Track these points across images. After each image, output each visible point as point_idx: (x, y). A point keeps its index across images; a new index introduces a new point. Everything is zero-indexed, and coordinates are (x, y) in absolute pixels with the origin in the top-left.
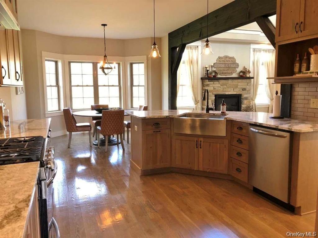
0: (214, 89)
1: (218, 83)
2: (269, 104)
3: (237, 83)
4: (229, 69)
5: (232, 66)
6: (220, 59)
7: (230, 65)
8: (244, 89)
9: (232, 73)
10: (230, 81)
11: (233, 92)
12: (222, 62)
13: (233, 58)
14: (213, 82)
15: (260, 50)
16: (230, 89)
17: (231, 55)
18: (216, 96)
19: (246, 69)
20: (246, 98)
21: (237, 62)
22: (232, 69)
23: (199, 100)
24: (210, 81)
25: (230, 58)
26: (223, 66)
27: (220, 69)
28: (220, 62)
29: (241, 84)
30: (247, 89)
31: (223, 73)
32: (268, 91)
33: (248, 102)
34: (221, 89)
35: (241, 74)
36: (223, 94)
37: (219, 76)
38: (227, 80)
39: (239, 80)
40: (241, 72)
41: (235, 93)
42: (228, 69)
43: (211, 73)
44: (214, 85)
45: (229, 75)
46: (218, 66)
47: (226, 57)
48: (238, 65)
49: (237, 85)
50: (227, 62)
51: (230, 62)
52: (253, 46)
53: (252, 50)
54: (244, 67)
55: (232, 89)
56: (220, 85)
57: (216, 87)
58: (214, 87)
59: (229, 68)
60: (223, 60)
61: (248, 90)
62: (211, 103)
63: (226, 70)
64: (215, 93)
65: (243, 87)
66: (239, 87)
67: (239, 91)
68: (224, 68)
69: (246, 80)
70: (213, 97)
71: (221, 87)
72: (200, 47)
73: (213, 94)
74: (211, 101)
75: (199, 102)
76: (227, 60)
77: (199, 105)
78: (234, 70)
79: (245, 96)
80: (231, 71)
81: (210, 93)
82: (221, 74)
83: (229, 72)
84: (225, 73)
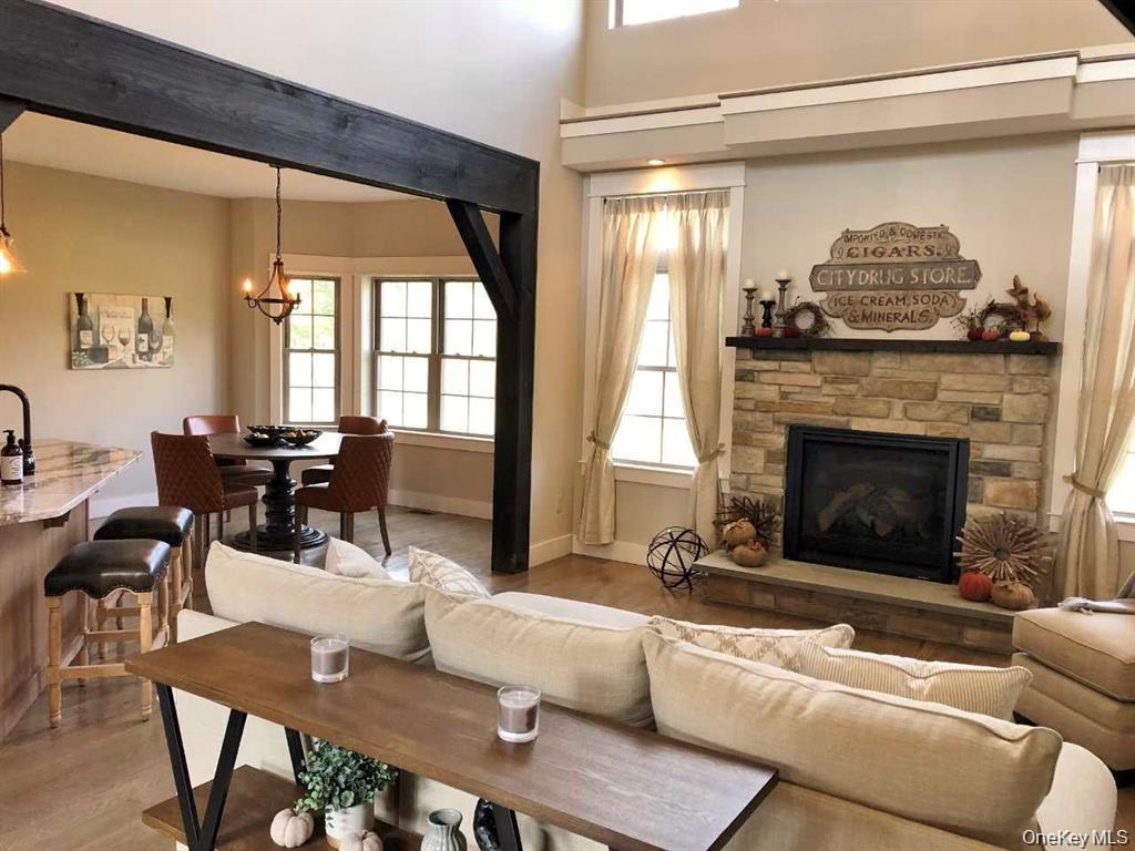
0: (782, 398)
1: (806, 367)
3: (931, 377)
4: (910, 292)
5: (929, 276)
6: (853, 244)
7: (920, 275)
8: (988, 414)
9: (927, 320)
11: (906, 423)
12: (861, 260)
13: (941, 232)
14: (774, 360)
16: (881, 405)
17: (922, 219)
18: (793, 431)
19: (1026, 292)
20: (1001, 469)
21: (966, 253)
22: (931, 293)
23: (722, 445)
24: (761, 354)
25: (919, 233)
26: (871, 277)
27: (847, 294)
28: (851, 261)
29: (965, 380)
30: (1007, 416)
31: (865, 317)
33: (1013, 491)
34: (826, 399)
35: (990, 321)
36: (833, 425)
37: (840, 330)
38: (863, 356)
39: (958, 360)
41: (917, 429)
42: (901, 294)
44: (781, 378)
45: (910, 325)
46: (836, 280)
47: (892, 230)
48: (973, 272)
49: (936, 386)
50: (895, 259)
51: (914, 258)
52: (1092, 150)
54: (1016, 282)
55: (898, 405)
56: (817, 381)
57: (798, 389)
58: (780, 385)
59: (907, 286)
60: (871, 247)
61: (1014, 419)
62: (762, 464)
63: (889, 301)
64: (787, 416)
65: (977, 399)
66: (942, 396)
67: (945, 420)
68: (876, 288)
69: (999, 359)
70: (775, 437)
71: (827, 389)
72: (737, 197)
73: (778, 423)
74: (761, 453)
75: (723, 452)
76: (899, 245)
77: (724, 468)
78: (945, 300)
79: (992, 452)
80: (921, 307)
81: (758, 415)
82: (852, 322)
83: (904, 311)
84: (884, 317)
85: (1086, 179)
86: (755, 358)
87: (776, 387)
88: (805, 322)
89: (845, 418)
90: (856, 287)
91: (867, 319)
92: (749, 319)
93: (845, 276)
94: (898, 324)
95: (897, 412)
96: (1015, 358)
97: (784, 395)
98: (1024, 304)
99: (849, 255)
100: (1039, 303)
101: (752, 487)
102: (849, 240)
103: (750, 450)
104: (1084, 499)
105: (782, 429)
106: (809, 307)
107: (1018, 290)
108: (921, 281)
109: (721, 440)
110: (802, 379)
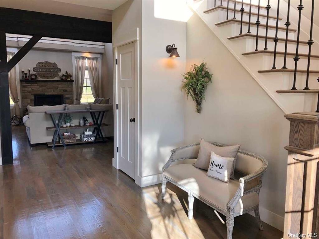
1: (36, 85)
3: (57, 86)
4: (51, 73)
5: (54, 70)
6: (41, 64)
7: (52, 70)
8: (66, 91)
9: (54, 77)
10: (49, 84)
11: (54, 93)
12: (42, 67)
13: (55, 64)
14: (30, 83)
16: (50, 90)
17: (51, 61)
18: (35, 95)
20: (68, 98)
21: (59, 67)
22: (54, 73)
25: (51, 63)
28: (40, 67)
29: (61, 86)
30: (68, 91)
31: (44, 76)
33: (70, 101)
34: (40, 90)
35: (64, 78)
36: (42, 94)
37: (40, 79)
39: (61, 83)
40: (63, 75)
41: (56, 94)
42: (49, 73)
45: (51, 78)
47: (47, 63)
48: (60, 70)
50: (48, 67)
51: (51, 67)
52: (74, 54)
54: (66, 71)
55: (52, 90)
56: (39, 87)
58: (32, 88)
60: (43, 65)
61: (69, 91)
62: (30, 102)
63: (47, 74)
64: (34, 93)
65: (64, 88)
66: (59, 88)
67: (60, 92)
69: (66, 83)
70: (32, 97)
71: (40, 88)
73: (32, 94)
74: (29, 100)
75: (19, 101)
76: (48, 65)
77: (20, 104)
78: (56, 74)
79: (67, 96)
80: (53, 75)
82: (42, 77)
83: (50, 75)
84: (47, 76)
85: (73, 58)
86: (26, 83)
87: (31, 88)
88: (33, 77)
89: (44, 93)
90: (41, 71)
91: (44, 77)
92: (23, 76)
93: (40, 70)
94: (49, 77)
95: (52, 92)
96: (68, 82)
97: (32, 90)
98: (68, 75)
99: (40, 66)
100: (70, 75)
102: (39, 64)
103: (27, 100)
104: (78, 101)
105: (33, 95)
106: (34, 75)
107: (67, 73)
109: (18, 99)
110: (36, 87)
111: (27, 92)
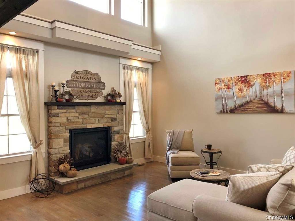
0: (67, 121)
1: (74, 111)
2: (145, 137)
3: (104, 111)
4: (92, 90)
5: (96, 86)
6: (77, 75)
7: (93, 85)
8: (114, 120)
9: (95, 97)
10: (93, 109)
11: (99, 124)
12: (80, 80)
13: (97, 75)
14: (65, 109)
15: (132, 68)
16: (93, 120)
17: (93, 71)
18: (71, 131)
19: (116, 91)
20: (117, 132)
21: (103, 81)
22: (96, 90)
23: (42, 141)
24: (60, 107)
25: (93, 74)
26: (83, 85)
27: (77, 89)
28: (77, 79)
29: (110, 112)
31: (82, 96)
32: (143, 121)
33: (120, 137)
34: (79, 120)
35: (109, 98)
36: (82, 128)
37: (76, 100)
38: (88, 107)
39: (107, 107)
40: (109, 95)
41: (101, 125)
42: (89, 90)
43: (62, 95)
44: (68, 115)
45: (92, 98)
46: (73, 85)
47: (86, 72)
48: (104, 85)
49: (104, 114)
50: (87, 80)
51: (92, 81)
52: (122, 61)
53: (121, 66)
54: (113, 88)
55: (97, 119)
56: (77, 115)
57: (73, 118)
58: (67, 117)
59: (91, 88)
60: (82, 76)
61: (119, 120)
62: (63, 144)
63: (87, 92)
64: (70, 127)
65: (113, 116)
66: (106, 116)
67: (107, 122)
68: (83, 88)
69: (116, 106)
70: (67, 134)
71: (80, 117)
72: (41, 53)
73: (66, 129)
74: (62, 140)
75: (42, 143)
76: (88, 77)
77: (43, 149)
78: (99, 92)
79: (116, 128)
80: (94, 94)
81: (61, 128)
82: (79, 97)
83: (91, 94)
84: (86, 96)
87: (65, 118)
88: (67, 97)
89: (86, 125)
90: (79, 87)
93: (76, 85)
94: (89, 98)
95: (97, 122)
96: (118, 106)
97: (68, 120)
98: (116, 94)
99: (76, 78)
100: (119, 94)
101: (60, 152)
102: (76, 74)
103: (59, 140)
104: (127, 136)
105: (68, 131)
106: (67, 93)
107: (114, 90)
108: (94, 87)
109: (41, 139)
110: (73, 115)
111: (59, 125)
